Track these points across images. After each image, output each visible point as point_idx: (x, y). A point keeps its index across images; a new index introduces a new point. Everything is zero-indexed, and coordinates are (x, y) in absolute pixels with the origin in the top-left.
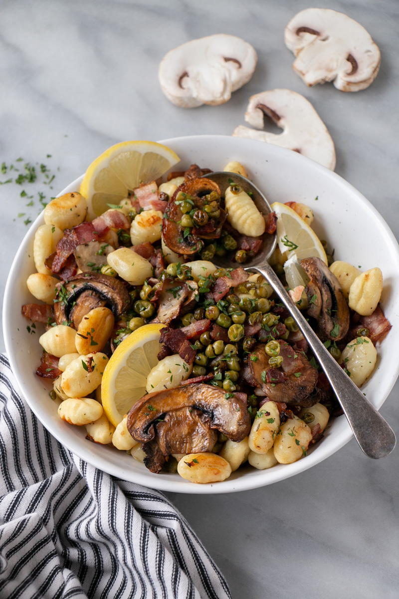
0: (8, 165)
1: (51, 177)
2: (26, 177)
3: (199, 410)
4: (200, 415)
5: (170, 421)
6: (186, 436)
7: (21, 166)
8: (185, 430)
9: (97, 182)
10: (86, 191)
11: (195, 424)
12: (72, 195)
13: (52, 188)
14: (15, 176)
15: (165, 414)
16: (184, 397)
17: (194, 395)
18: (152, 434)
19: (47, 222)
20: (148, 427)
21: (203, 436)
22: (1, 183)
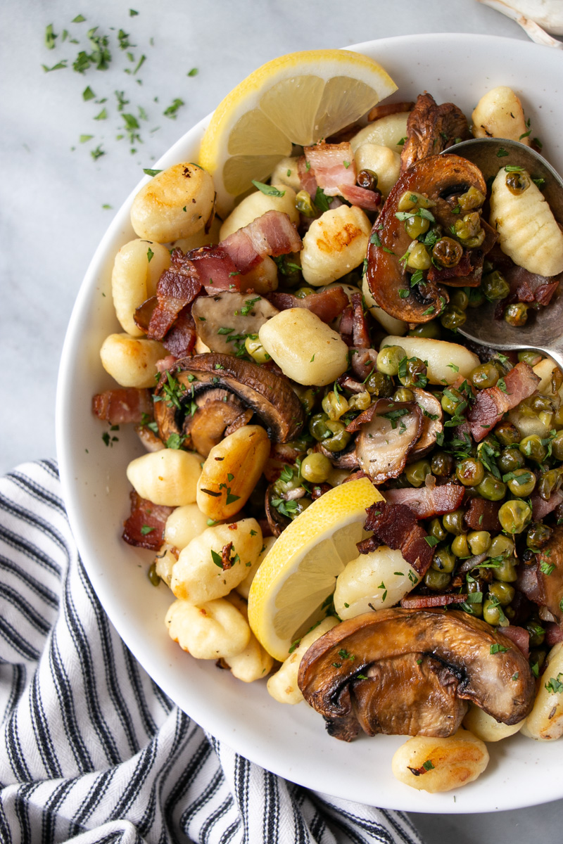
0: (58, 30)
1: (138, 58)
2: (91, 59)
3: (438, 660)
4: (437, 671)
5: (379, 678)
6: (410, 707)
7: (82, 31)
8: (408, 695)
9: (235, 138)
10: (212, 157)
11: (428, 685)
12: (186, 170)
13: (140, 82)
14: (70, 53)
15: (371, 665)
16: (408, 634)
17: (429, 632)
18: (346, 705)
19: (138, 233)
20: (338, 691)
21: (444, 711)
22: (47, 69)
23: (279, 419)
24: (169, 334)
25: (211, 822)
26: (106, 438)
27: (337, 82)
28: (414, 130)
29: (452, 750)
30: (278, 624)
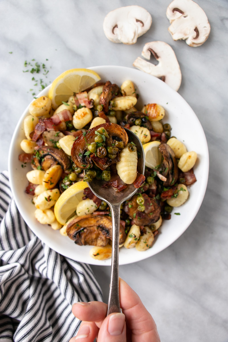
0: (28, 62)
1: (47, 71)
2: (35, 70)
3: (102, 228)
4: (101, 231)
5: (87, 232)
6: (94, 239)
7: (34, 63)
8: (94, 236)
9: (57, 90)
11: (99, 234)
13: (47, 77)
14: (30, 68)
15: (85, 228)
16: (94, 221)
17: (100, 221)
18: (78, 238)
19: (31, 113)
20: (76, 234)
21: (103, 240)
22: (24, 72)
23: (64, 164)
24: (38, 140)
25: (41, 265)
26: (22, 166)
27: (84, 77)
28: (104, 90)
29: (105, 250)
30: (62, 216)
